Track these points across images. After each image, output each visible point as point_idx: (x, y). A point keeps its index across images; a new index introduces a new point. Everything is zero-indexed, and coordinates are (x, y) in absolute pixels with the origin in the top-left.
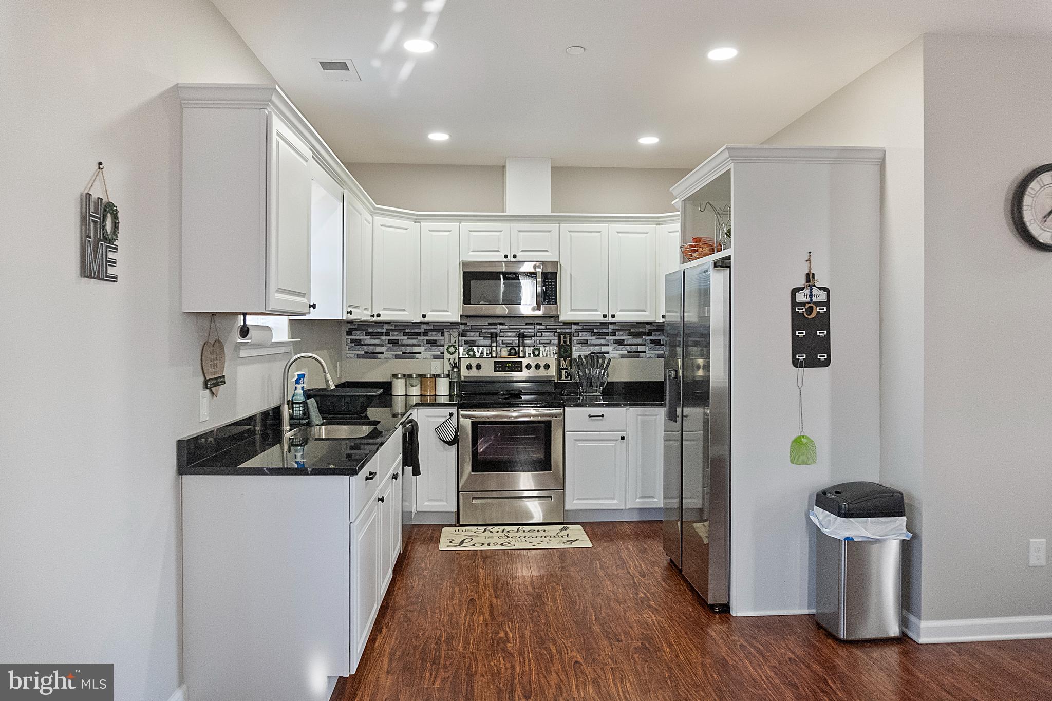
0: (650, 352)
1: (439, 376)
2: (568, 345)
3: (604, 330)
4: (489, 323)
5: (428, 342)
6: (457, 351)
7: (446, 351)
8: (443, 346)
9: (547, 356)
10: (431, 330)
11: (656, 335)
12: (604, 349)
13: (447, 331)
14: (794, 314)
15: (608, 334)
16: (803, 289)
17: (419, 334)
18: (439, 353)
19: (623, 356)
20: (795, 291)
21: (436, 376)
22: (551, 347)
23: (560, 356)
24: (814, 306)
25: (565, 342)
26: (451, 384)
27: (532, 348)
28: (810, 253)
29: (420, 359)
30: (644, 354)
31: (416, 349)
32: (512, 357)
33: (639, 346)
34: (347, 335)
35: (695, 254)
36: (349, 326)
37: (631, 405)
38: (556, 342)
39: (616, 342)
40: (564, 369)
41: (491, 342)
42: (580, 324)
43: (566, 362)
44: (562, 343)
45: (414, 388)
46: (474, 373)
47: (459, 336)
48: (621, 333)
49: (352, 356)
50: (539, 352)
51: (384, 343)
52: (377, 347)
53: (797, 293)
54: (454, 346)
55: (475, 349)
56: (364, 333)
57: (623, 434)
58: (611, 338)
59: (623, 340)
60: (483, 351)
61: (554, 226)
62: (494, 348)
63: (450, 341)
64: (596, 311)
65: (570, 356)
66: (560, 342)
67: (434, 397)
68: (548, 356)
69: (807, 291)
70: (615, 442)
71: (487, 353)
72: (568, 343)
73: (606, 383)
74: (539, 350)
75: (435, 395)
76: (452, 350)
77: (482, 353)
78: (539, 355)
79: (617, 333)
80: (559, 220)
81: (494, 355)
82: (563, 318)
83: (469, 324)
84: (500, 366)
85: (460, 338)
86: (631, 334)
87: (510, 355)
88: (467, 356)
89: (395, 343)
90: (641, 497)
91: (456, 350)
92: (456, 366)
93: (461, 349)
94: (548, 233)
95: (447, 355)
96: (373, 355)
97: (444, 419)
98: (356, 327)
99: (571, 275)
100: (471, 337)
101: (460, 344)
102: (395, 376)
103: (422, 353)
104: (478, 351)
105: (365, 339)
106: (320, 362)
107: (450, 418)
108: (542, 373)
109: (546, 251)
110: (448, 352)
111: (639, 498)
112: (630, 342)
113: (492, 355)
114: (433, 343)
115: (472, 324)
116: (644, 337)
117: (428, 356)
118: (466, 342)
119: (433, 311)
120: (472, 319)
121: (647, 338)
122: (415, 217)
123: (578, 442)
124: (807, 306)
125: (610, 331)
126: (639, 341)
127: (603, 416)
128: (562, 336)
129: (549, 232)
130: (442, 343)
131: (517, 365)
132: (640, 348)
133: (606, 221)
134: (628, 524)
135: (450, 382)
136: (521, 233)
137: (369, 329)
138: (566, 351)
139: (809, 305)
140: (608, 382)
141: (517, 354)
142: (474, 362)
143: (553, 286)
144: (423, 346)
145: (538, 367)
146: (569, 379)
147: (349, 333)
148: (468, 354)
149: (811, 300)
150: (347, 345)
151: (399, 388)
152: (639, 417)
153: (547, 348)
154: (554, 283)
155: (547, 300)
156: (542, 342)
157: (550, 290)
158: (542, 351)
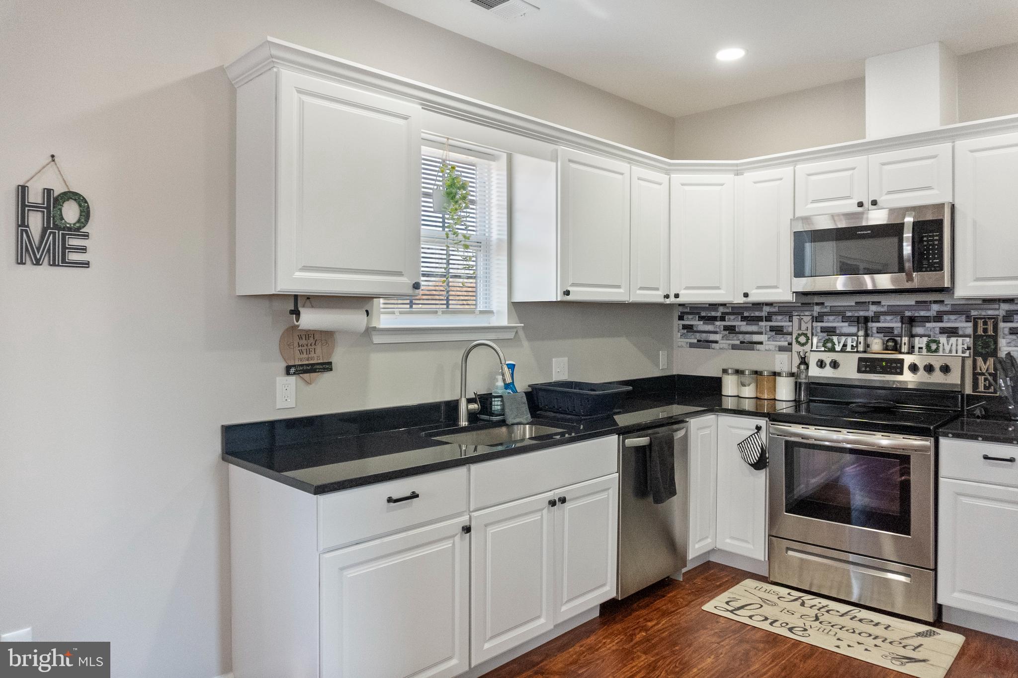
1: (779, 374)
2: (990, 336)
4: (856, 303)
5: (772, 329)
6: (810, 341)
7: (794, 341)
8: (791, 334)
9: (951, 351)
10: (776, 314)
13: (796, 314)
17: (760, 319)
18: (786, 344)
21: (775, 374)
22: (960, 339)
23: (977, 353)
25: (985, 331)
26: (797, 386)
27: (925, 339)
29: (762, 351)
31: (756, 338)
32: (889, 352)
34: (679, 319)
36: (681, 309)
38: (970, 331)
40: (982, 374)
41: (858, 331)
43: (988, 363)
44: (980, 332)
45: (747, 388)
46: (828, 373)
47: (813, 322)
49: (684, 345)
50: (938, 347)
51: (718, 330)
52: (711, 335)
54: (805, 335)
55: (835, 339)
56: (697, 317)
60: (846, 341)
61: (944, 148)
62: (861, 339)
63: (800, 328)
65: (994, 353)
66: (976, 330)
67: (773, 402)
68: (954, 354)
71: (852, 346)
72: (991, 333)
74: (937, 342)
75: (775, 399)
76: (802, 339)
77: (845, 345)
78: (937, 350)
80: (954, 135)
81: (861, 348)
82: (965, 293)
83: (827, 304)
84: (867, 365)
85: (815, 324)
87: (886, 348)
88: (823, 349)
89: (731, 329)
91: (808, 339)
92: (804, 361)
93: (815, 340)
94: (933, 160)
95: (796, 347)
96: (705, 344)
97: (751, 433)
98: (688, 310)
100: (831, 322)
101: (814, 331)
102: (725, 371)
103: (764, 343)
104: (839, 343)
105: (698, 325)
106: (494, 349)
107: (756, 433)
109: (928, 188)
110: (798, 342)
113: (857, 349)
114: (778, 331)
115: (831, 305)
117: (772, 348)
118: (824, 330)
119: (759, 288)
120: (833, 297)
122: (736, 168)
123: (961, 498)
127: (1012, 460)
128: (981, 322)
129: (937, 157)
130: (790, 330)
131: (894, 365)
135: (796, 383)
136: (886, 167)
137: (702, 312)
138: (987, 345)
141: (897, 349)
142: (828, 357)
143: (936, 243)
144: (766, 334)
145: (929, 369)
146: (992, 390)
147: (681, 318)
148: (824, 346)
150: (678, 332)
151: (730, 386)
153: (953, 340)
154: (937, 238)
155: (925, 265)
156: (943, 331)
157: (930, 249)
158: (943, 345)
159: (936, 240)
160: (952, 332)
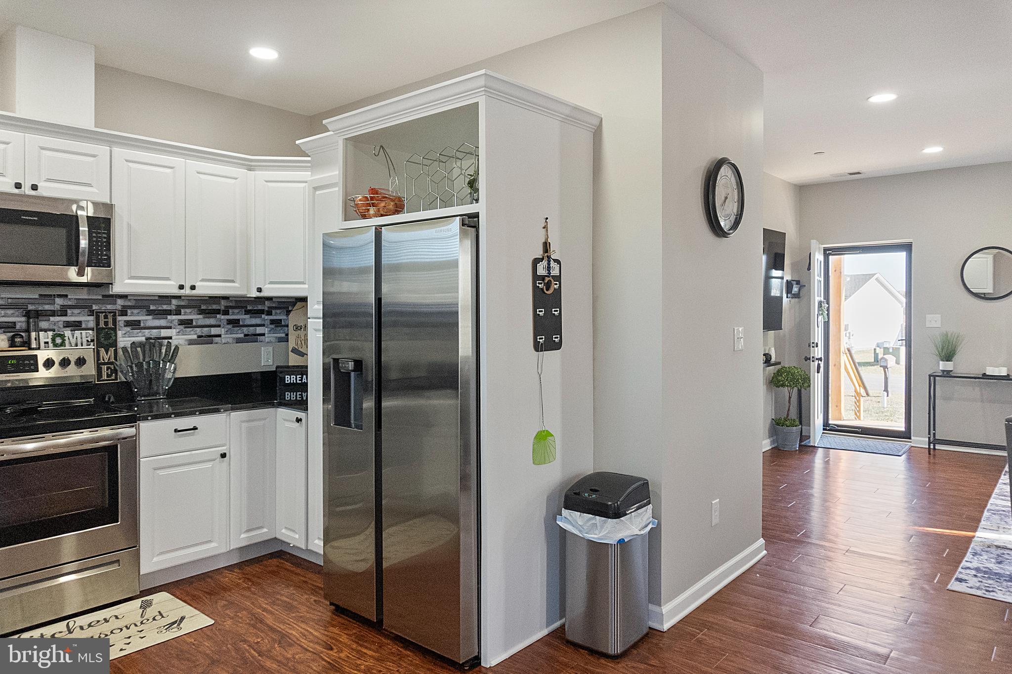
0: (227, 336)
2: (110, 328)
3: (165, 307)
9: (77, 346)
11: (233, 314)
12: (164, 333)
14: (535, 288)
15: (169, 312)
16: (542, 259)
19: (191, 342)
20: (536, 262)
22: (84, 332)
23: (99, 345)
24: (552, 280)
25: (106, 323)
27: (51, 334)
28: (547, 218)
30: (219, 338)
32: (18, 349)
33: (212, 329)
35: (372, 211)
37: (233, 409)
38: (92, 324)
39: (182, 323)
40: (105, 364)
42: (129, 298)
43: (109, 353)
44: (102, 325)
48: (188, 311)
50: (64, 341)
53: (538, 264)
57: (223, 450)
58: (174, 317)
59: (192, 320)
61: (102, 150)
64: (168, 279)
65: (114, 344)
66: (98, 324)
68: (81, 346)
69: (545, 263)
70: (212, 463)
72: (111, 325)
73: (172, 380)
74: (62, 336)
78: (63, 344)
79: (183, 311)
80: (111, 141)
82: (117, 289)
86: (201, 312)
87: (14, 345)
90: (248, 531)
94: (92, 159)
99: (129, 226)
108: (72, 371)
109: (89, 185)
111: (245, 532)
112: (200, 323)
116: (218, 316)
121: (223, 317)
123: (158, 472)
124: (547, 279)
125: (173, 307)
126: (212, 321)
127: (195, 428)
128: (102, 316)
129: (94, 156)
131: (28, 362)
132: (214, 331)
133: (182, 154)
134: (228, 570)
136: (44, 151)
138: (108, 336)
139: (549, 279)
140: (175, 378)
141: (26, 344)
143: (105, 240)
145: (65, 362)
146: (113, 377)
149: (549, 273)
152: (243, 424)
153: (77, 333)
154: (105, 236)
155: (94, 260)
156: (68, 325)
157: (99, 246)
158: (69, 339)
159: (105, 238)
160: (76, 326)
